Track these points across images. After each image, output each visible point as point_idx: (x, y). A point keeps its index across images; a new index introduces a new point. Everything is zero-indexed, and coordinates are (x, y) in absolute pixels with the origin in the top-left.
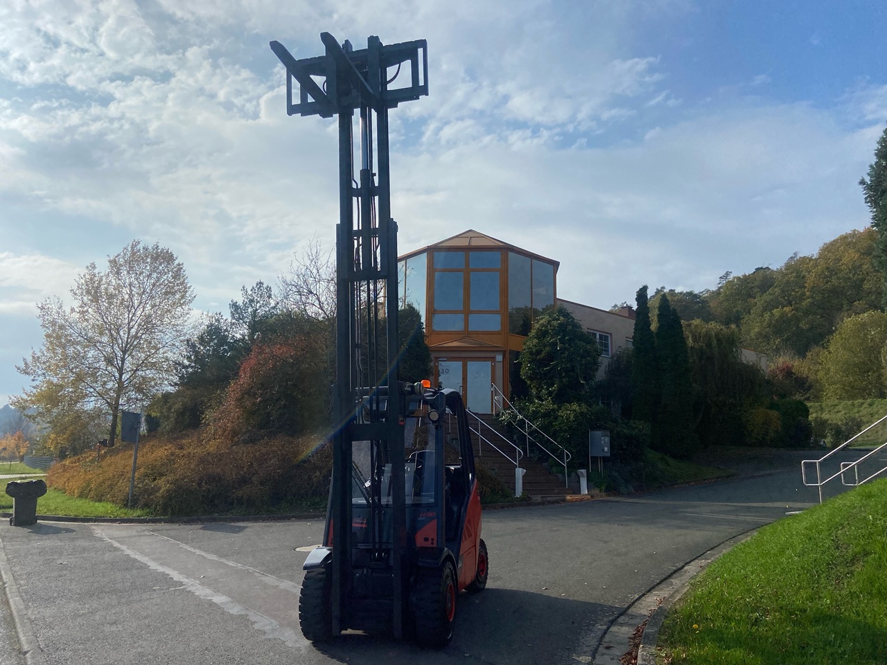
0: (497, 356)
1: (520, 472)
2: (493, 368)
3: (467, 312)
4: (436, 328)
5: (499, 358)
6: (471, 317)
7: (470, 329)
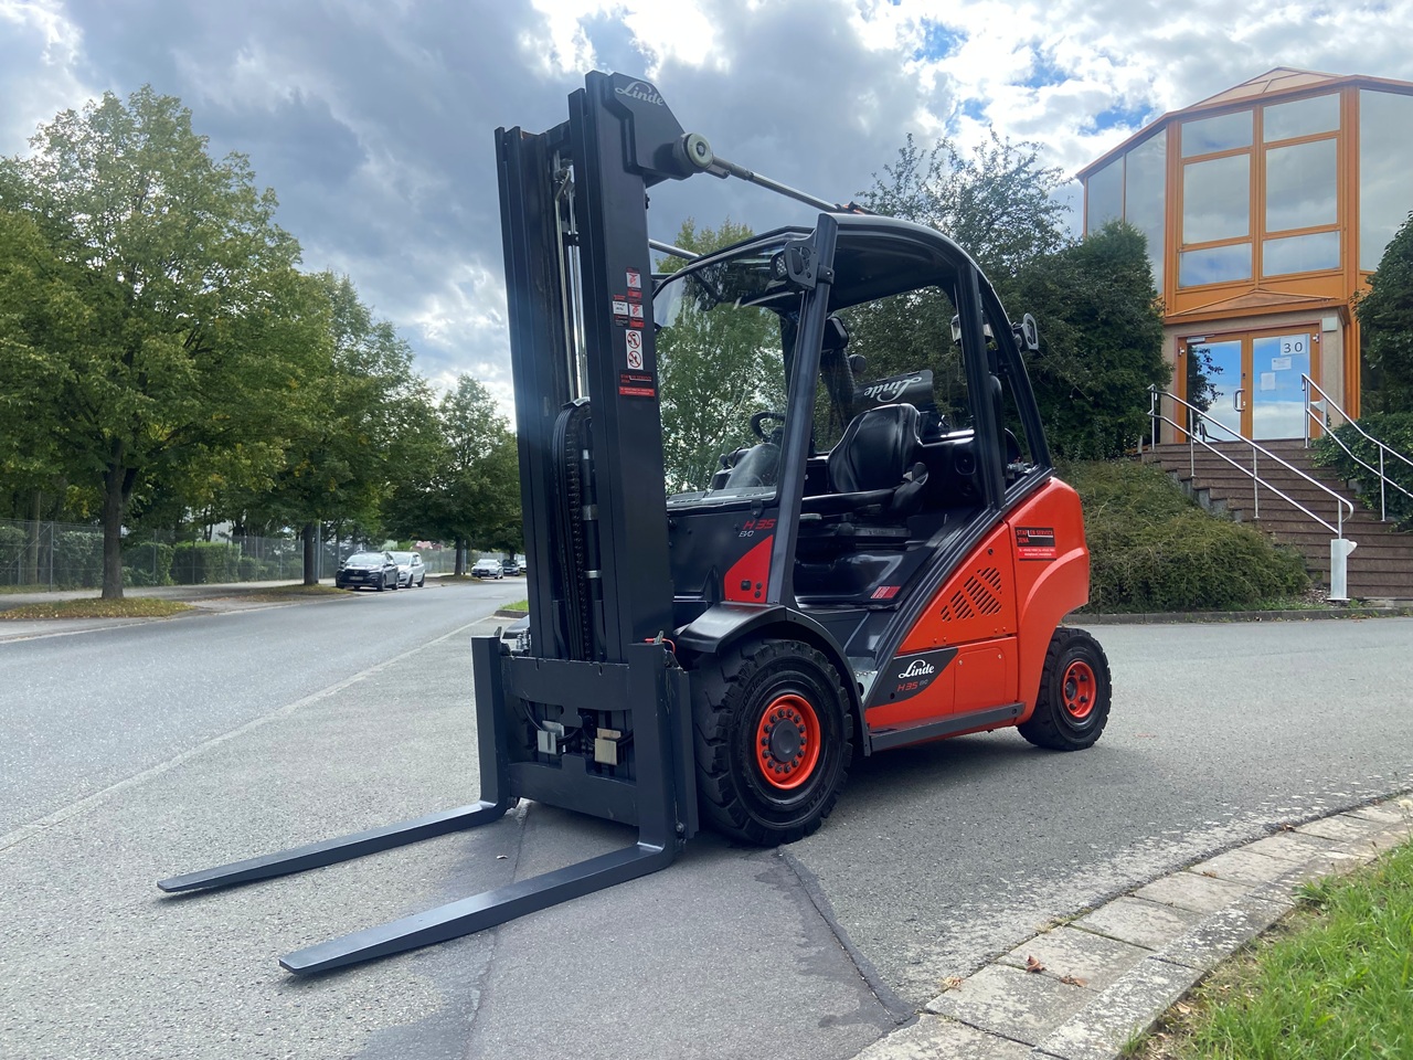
0: (1323, 320)
1: (1342, 548)
2: (1316, 348)
3: (1258, 235)
4: (1186, 281)
5: (1331, 322)
6: (1266, 246)
7: (1266, 274)
